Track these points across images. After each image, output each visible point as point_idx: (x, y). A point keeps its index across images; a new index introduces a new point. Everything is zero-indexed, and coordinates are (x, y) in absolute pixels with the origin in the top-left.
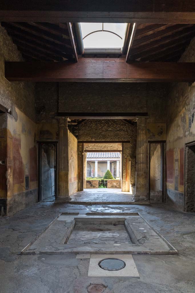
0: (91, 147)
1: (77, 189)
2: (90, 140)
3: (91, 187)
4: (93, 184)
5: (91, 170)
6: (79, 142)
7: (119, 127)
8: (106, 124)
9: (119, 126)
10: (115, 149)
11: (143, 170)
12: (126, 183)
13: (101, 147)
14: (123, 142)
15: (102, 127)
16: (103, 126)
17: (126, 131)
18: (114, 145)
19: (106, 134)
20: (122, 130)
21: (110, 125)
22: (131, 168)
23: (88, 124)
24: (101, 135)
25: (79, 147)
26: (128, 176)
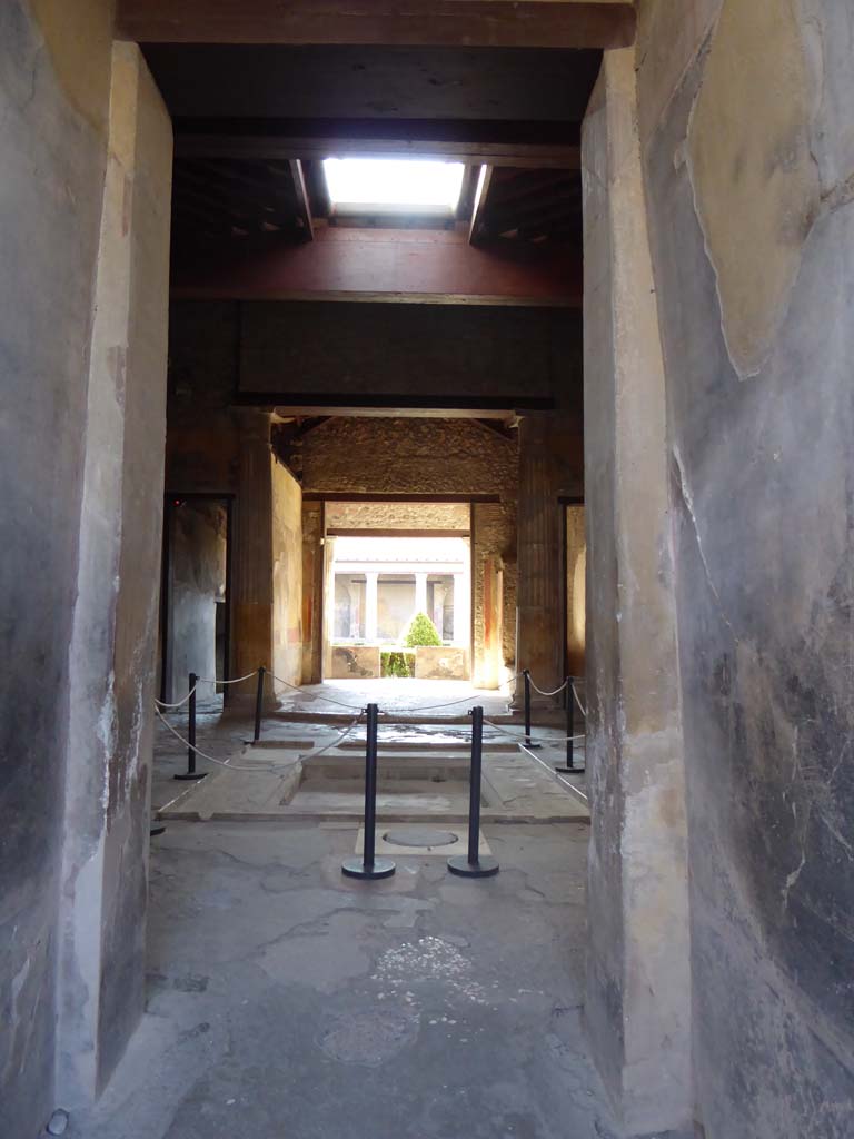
0: (350, 518)
1: (299, 677)
2: (349, 489)
3: (352, 673)
4: (360, 659)
5: (349, 611)
6: (306, 497)
7: (459, 445)
8: (411, 429)
9: (456, 441)
10: (445, 525)
11: (542, 601)
12: (485, 655)
13: (392, 517)
14: (472, 500)
15: (395, 444)
16: (398, 439)
17: (484, 460)
18: (441, 512)
19: (409, 468)
20: (469, 455)
21: (426, 437)
22: (505, 598)
23: (341, 430)
24: (392, 472)
25: (308, 518)
26: (492, 631)
